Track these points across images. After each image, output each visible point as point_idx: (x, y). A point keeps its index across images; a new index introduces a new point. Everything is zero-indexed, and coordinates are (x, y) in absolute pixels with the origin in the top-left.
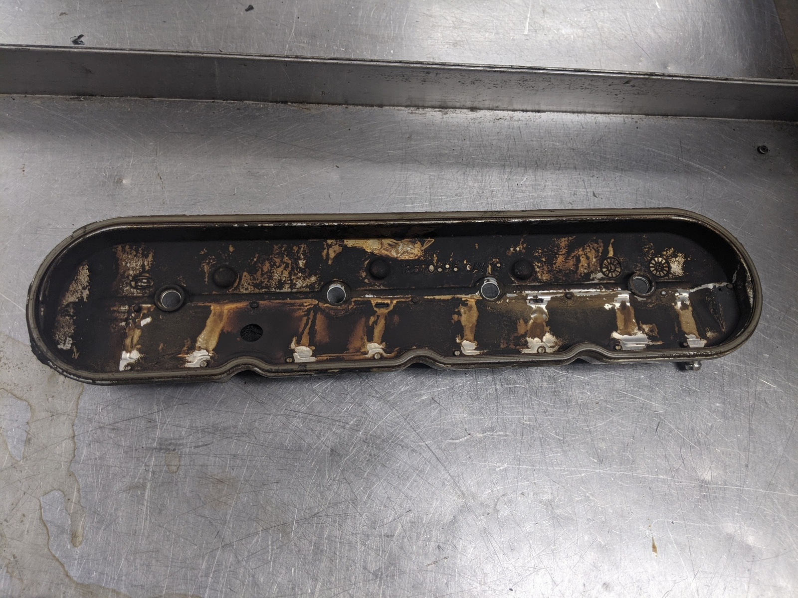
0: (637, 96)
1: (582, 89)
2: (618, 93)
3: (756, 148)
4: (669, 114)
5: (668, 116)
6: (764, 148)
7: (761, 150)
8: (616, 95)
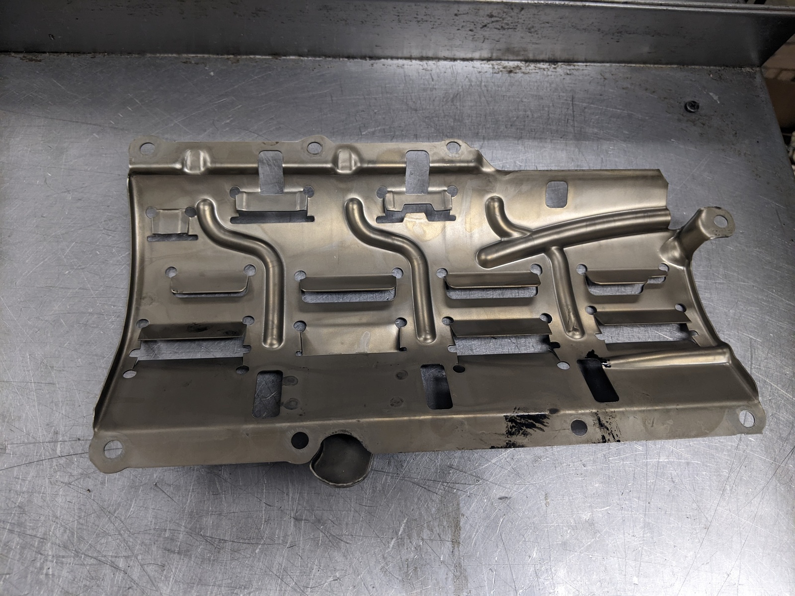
0: (502, 32)
1: (418, 22)
2: (472, 27)
3: (683, 105)
4: (559, 60)
5: (557, 62)
6: (694, 105)
7: (689, 108)
8: (471, 30)
